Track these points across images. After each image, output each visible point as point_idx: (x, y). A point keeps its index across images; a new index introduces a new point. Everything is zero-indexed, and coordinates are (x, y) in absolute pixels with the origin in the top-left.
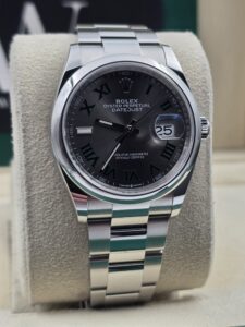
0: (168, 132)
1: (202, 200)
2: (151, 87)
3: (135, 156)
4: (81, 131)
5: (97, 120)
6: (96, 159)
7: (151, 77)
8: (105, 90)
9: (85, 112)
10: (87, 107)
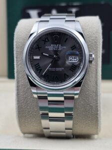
0: (76, 60)
1: (93, 92)
2: (67, 39)
3: (58, 69)
4: (35, 57)
5: (42, 53)
6: (41, 70)
7: (67, 35)
8: (47, 40)
9: (38, 49)
10: (39, 48)
